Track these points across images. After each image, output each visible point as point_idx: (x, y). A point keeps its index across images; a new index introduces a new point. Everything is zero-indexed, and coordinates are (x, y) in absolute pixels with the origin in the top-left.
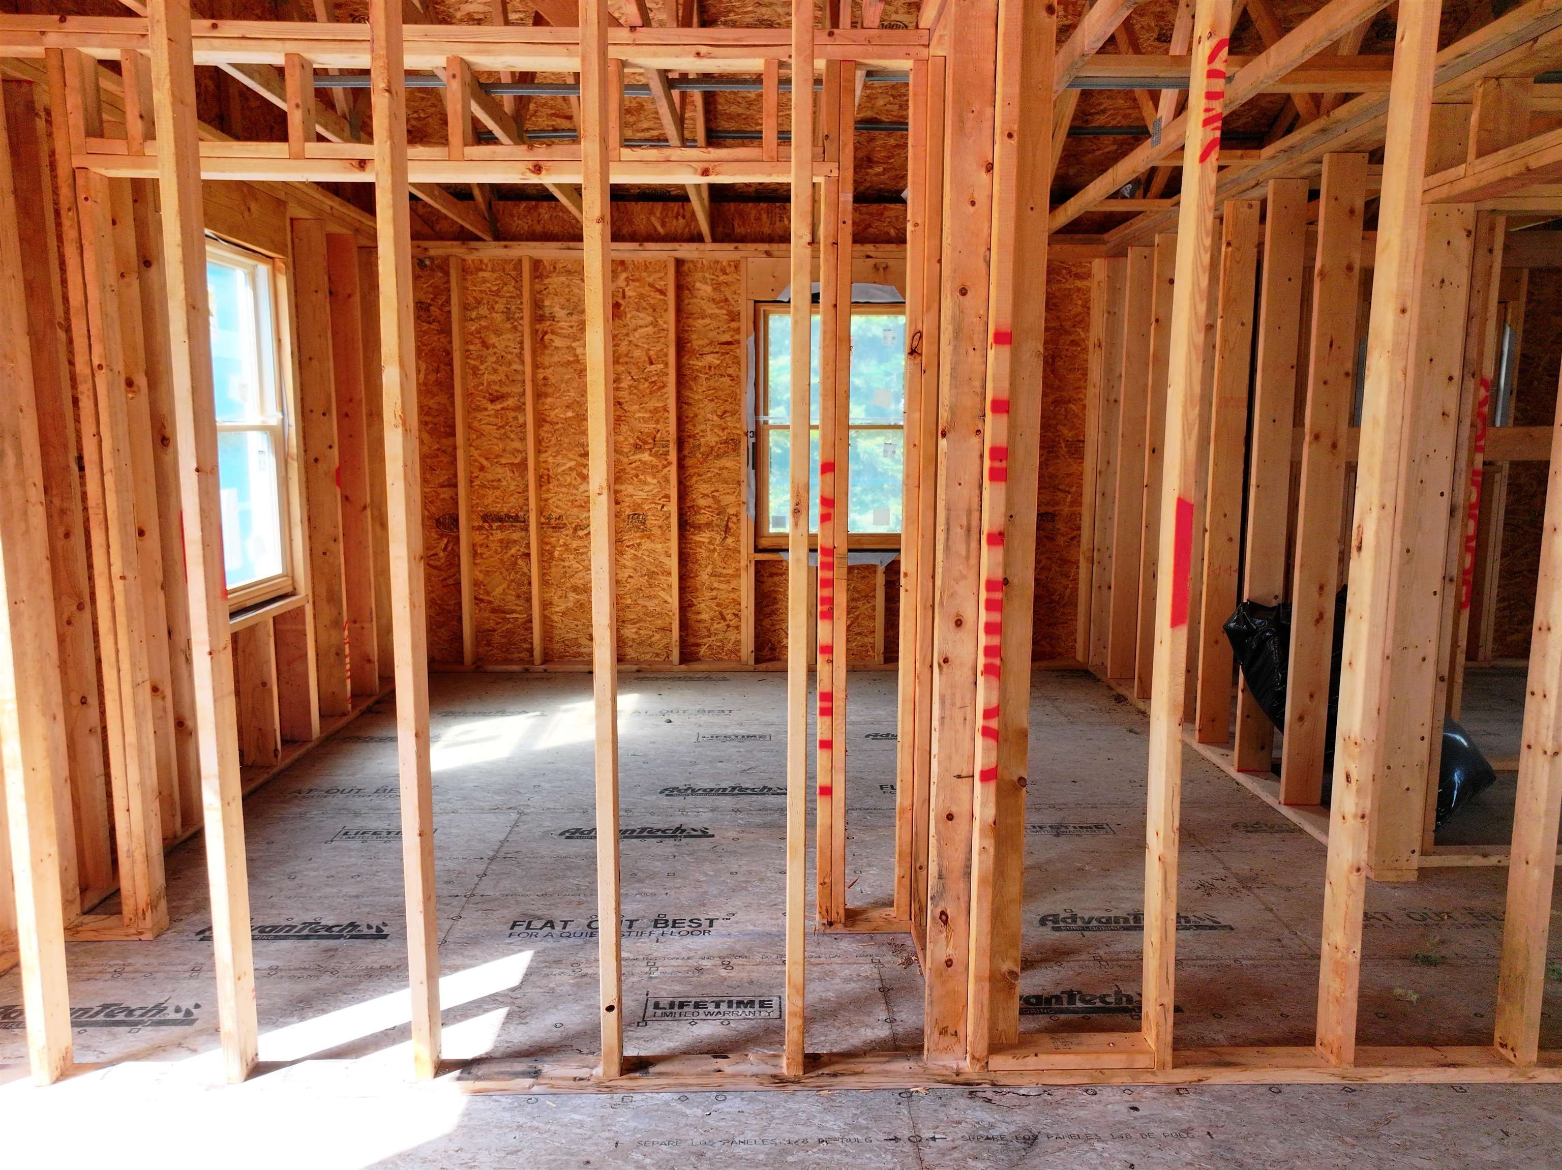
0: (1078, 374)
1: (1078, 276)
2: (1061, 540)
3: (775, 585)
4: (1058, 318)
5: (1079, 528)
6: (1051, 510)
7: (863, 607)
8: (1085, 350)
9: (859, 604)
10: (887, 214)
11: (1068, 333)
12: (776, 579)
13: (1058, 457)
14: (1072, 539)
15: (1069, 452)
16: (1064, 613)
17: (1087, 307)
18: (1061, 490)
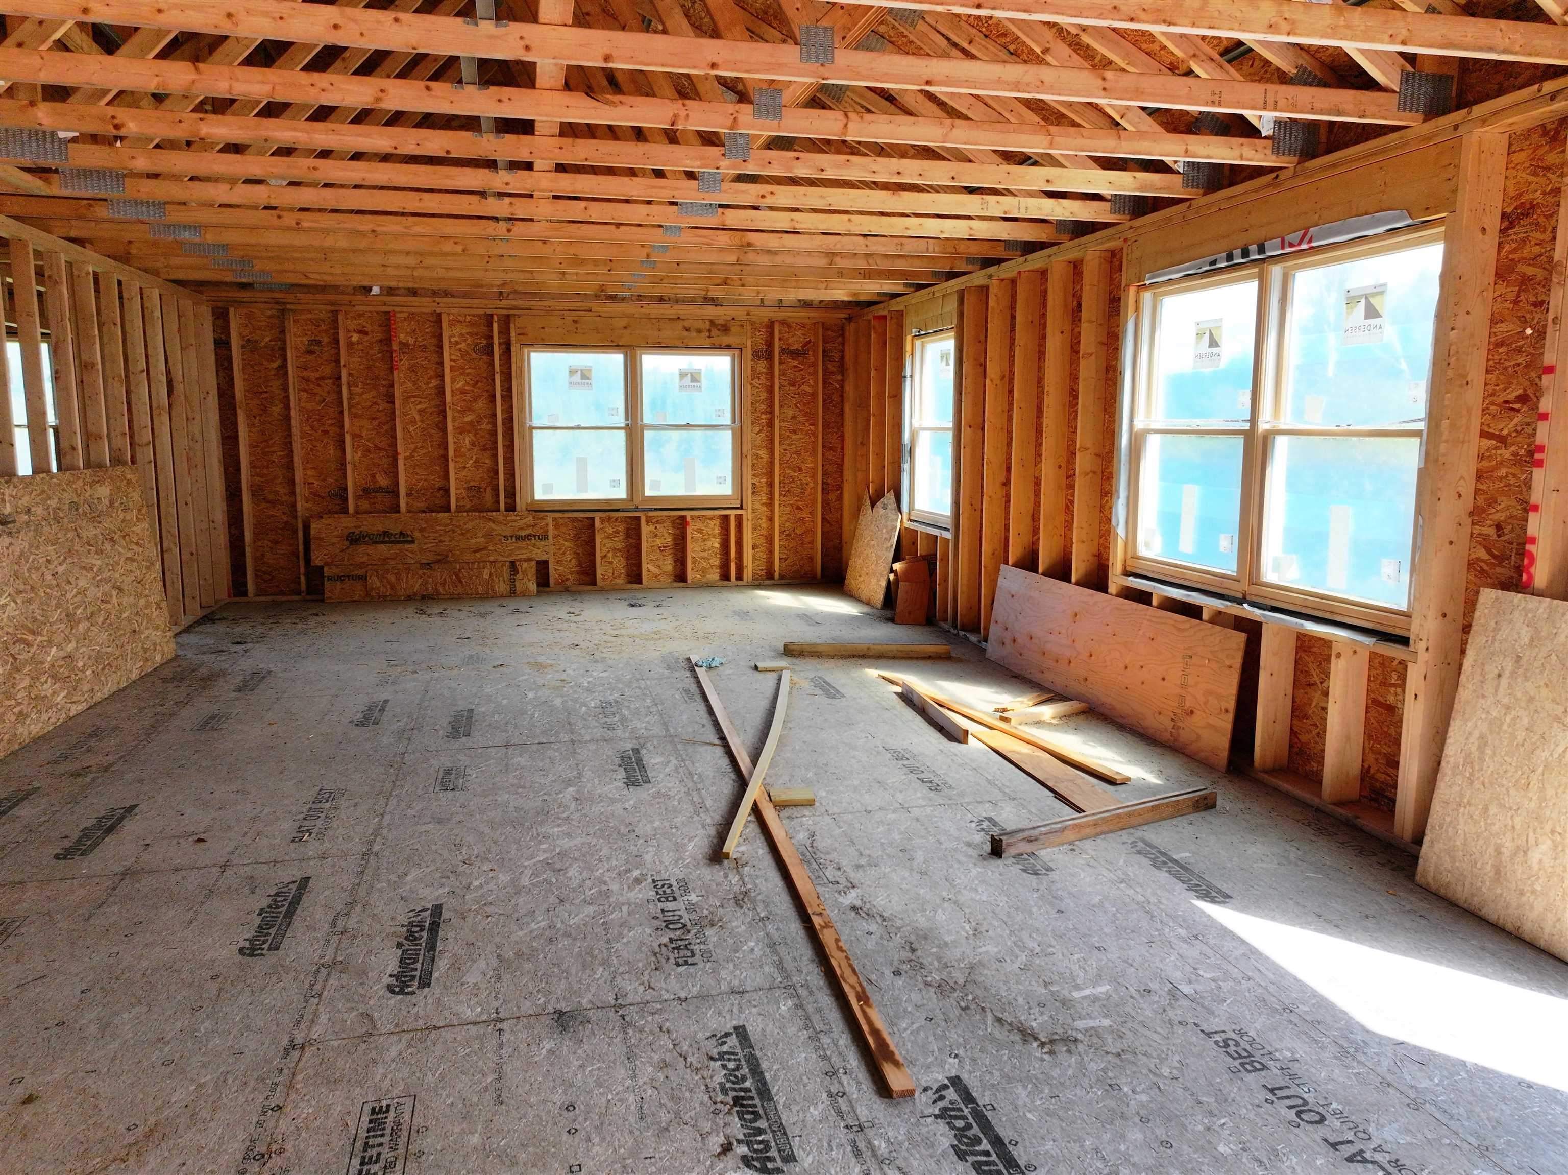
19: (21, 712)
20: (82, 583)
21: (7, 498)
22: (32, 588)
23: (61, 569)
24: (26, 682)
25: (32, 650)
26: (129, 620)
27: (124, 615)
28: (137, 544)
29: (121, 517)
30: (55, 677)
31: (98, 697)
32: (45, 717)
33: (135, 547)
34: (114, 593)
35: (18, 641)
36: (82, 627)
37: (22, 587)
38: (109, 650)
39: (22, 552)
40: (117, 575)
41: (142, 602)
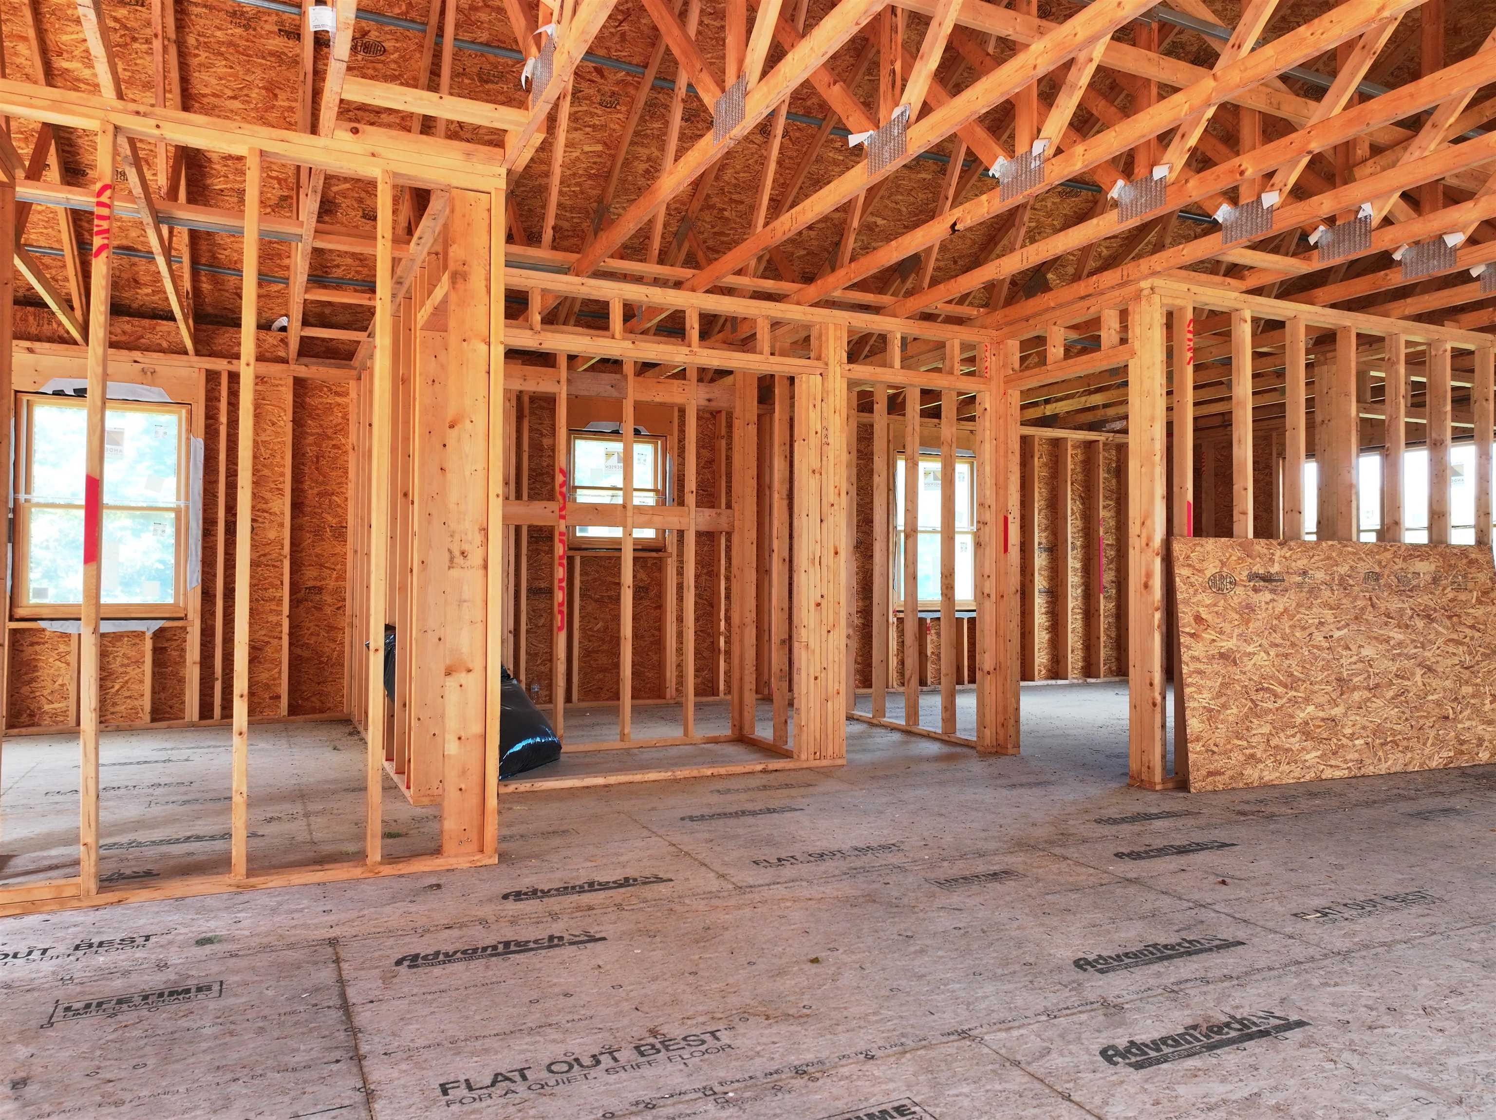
0: (340, 473)
1: (337, 394)
2: (328, 611)
3: (36, 653)
4: (321, 426)
5: (345, 600)
6: (319, 584)
8: (346, 452)
9: (129, 669)
10: (158, 328)
11: (330, 438)
13: (323, 540)
14: (338, 609)
15: (333, 536)
16: (331, 673)
17: (345, 417)
18: (327, 568)
19: (1252, 756)
20: (1368, 652)
21: (1276, 558)
22: (1293, 645)
23: (1337, 634)
24: (1266, 729)
25: (1280, 702)
26: (1439, 704)
27: (1430, 698)
28: (1472, 627)
29: (1451, 595)
30: (1308, 735)
31: (1370, 770)
32: (1284, 767)
33: (1468, 631)
34: (1419, 672)
35: (1262, 689)
36: (1357, 696)
37: (1279, 641)
38: (1398, 727)
39: (1286, 610)
40: (1428, 654)
41: (1467, 690)
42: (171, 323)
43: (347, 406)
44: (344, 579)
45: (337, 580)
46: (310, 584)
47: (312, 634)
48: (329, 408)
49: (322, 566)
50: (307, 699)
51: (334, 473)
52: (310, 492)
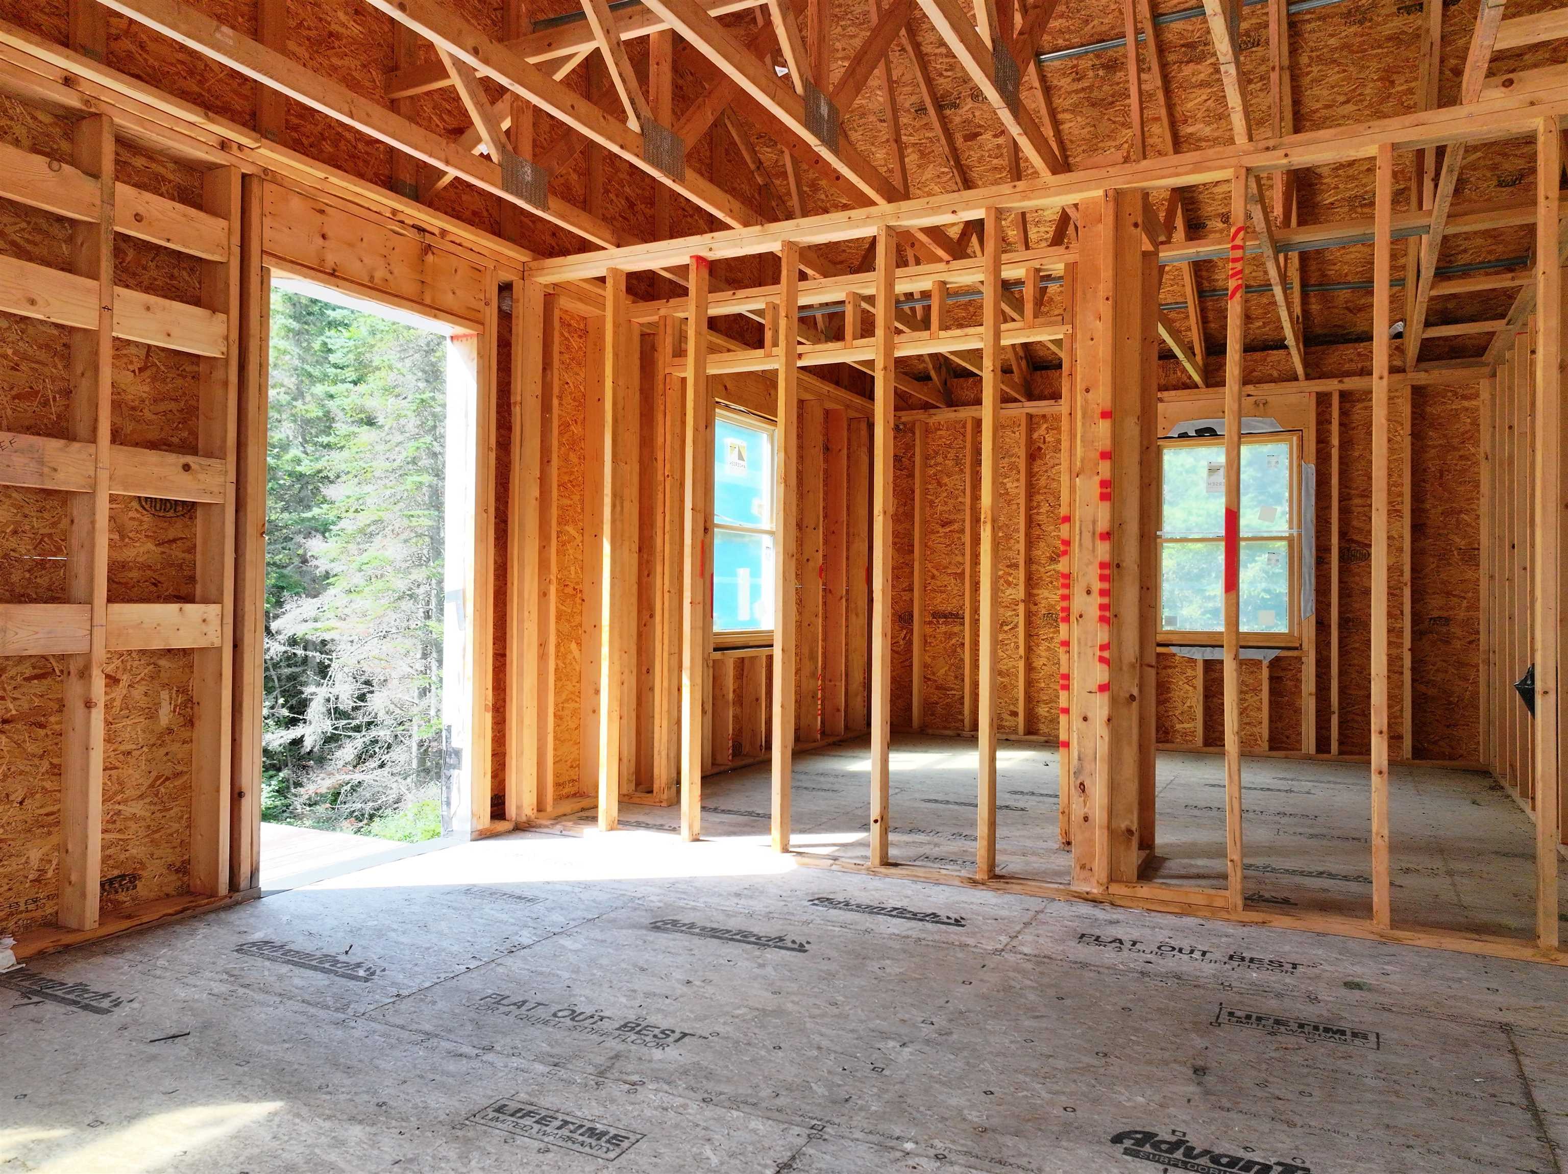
0: (1469, 487)
1: (1465, 397)
2: (1458, 644)
3: (1169, 676)
4: (1445, 436)
5: (1478, 633)
6: (1445, 614)
7: (1251, 699)
8: (1477, 463)
9: (1247, 696)
10: (1269, 359)
11: (1455, 449)
12: (1170, 671)
13: (1450, 564)
14: (1470, 642)
15: (1462, 559)
16: (1463, 716)
17: (1476, 424)
18: (1454, 596)
42: (1281, 352)
43: (1477, 409)
44: (1477, 609)
45: (1468, 609)
46: (1436, 614)
47: (1438, 670)
48: (1456, 415)
49: (1449, 594)
50: (1435, 743)
51: (1462, 488)
52: (1433, 511)
